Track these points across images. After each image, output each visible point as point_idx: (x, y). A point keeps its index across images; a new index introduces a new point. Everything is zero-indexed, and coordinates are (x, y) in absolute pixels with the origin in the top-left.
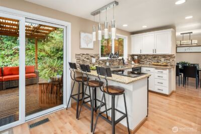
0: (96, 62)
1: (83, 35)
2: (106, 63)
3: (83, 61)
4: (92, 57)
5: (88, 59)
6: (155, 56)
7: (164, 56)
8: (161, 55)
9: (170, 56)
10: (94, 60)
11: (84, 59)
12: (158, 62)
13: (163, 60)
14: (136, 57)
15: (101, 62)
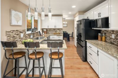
0: (24, 36)
1: (13, 12)
2: (30, 36)
3: (14, 37)
4: (21, 32)
5: (17, 35)
6: (54, 29)
7: (59, 29)
8: (57, 29)
9: (61, 29)
10: (22, 35)
11: (15, 35)
12: (56, 32)
13: (58, 31)
14: (45, 30)
15: (27, 36)
